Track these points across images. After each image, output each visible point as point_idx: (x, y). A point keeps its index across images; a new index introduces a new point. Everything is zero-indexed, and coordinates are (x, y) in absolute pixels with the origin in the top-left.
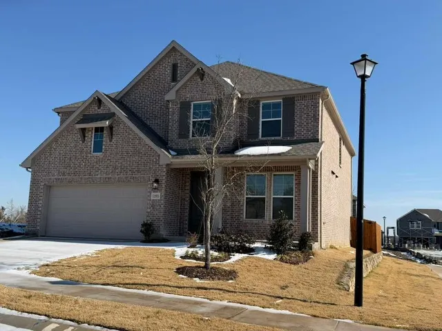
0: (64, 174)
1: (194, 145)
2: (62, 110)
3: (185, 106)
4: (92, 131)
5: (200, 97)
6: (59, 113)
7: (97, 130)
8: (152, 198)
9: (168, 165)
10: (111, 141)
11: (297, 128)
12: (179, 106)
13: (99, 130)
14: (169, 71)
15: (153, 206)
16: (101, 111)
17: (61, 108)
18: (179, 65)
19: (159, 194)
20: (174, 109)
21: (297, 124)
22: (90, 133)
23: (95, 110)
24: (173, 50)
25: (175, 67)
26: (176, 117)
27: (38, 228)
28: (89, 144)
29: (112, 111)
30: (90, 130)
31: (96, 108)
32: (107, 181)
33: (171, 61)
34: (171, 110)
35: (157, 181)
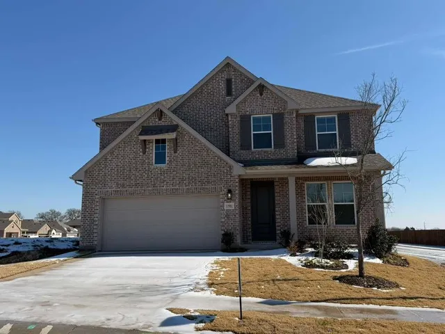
0: (123, 186)
1: (257, 156)
2: (102, 121)
3: (245, 120)
4: (152, 142)
5: (261, 111)
6: (97, 123)
7: (157, 141)
8: (225, 208)
9: (240, 176)
10: (175, 152)
11: (353, 141)
12: (239, 119)
13: (161, 142)
14: (223, 85)
15: (227, 216)
16: (162, 123)
17: (101, 118)
18: (233, 80)
19: (232, 204)
20: (234, 123)
21: (353, 137)
22: (151, 145)
23: (155, 122)
24: (228, 65)
25: (229, 82)
26: (237, 130)
27: (96, 243)
28: (151, 155)
29: (175, 123)
30: (150, 141)
31: (157, 120)
32: (174, 192)
33: (225, 76)
34: (230, 123)
35: (230, 191)
